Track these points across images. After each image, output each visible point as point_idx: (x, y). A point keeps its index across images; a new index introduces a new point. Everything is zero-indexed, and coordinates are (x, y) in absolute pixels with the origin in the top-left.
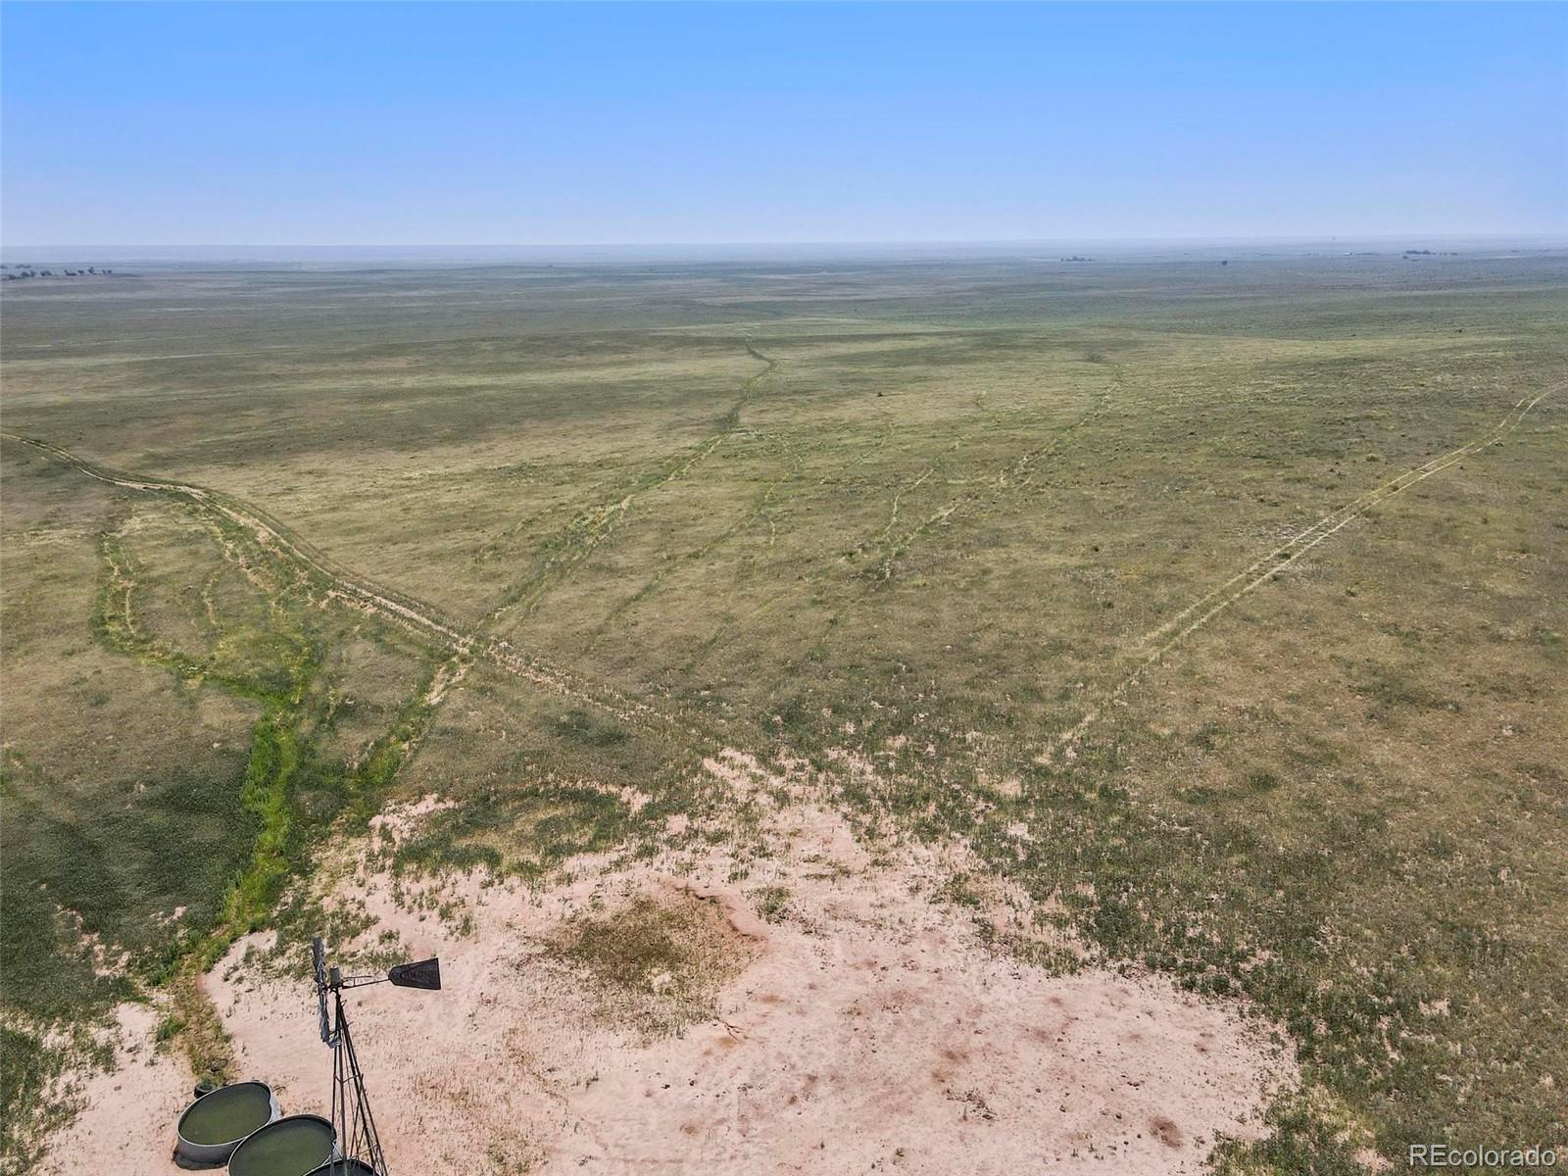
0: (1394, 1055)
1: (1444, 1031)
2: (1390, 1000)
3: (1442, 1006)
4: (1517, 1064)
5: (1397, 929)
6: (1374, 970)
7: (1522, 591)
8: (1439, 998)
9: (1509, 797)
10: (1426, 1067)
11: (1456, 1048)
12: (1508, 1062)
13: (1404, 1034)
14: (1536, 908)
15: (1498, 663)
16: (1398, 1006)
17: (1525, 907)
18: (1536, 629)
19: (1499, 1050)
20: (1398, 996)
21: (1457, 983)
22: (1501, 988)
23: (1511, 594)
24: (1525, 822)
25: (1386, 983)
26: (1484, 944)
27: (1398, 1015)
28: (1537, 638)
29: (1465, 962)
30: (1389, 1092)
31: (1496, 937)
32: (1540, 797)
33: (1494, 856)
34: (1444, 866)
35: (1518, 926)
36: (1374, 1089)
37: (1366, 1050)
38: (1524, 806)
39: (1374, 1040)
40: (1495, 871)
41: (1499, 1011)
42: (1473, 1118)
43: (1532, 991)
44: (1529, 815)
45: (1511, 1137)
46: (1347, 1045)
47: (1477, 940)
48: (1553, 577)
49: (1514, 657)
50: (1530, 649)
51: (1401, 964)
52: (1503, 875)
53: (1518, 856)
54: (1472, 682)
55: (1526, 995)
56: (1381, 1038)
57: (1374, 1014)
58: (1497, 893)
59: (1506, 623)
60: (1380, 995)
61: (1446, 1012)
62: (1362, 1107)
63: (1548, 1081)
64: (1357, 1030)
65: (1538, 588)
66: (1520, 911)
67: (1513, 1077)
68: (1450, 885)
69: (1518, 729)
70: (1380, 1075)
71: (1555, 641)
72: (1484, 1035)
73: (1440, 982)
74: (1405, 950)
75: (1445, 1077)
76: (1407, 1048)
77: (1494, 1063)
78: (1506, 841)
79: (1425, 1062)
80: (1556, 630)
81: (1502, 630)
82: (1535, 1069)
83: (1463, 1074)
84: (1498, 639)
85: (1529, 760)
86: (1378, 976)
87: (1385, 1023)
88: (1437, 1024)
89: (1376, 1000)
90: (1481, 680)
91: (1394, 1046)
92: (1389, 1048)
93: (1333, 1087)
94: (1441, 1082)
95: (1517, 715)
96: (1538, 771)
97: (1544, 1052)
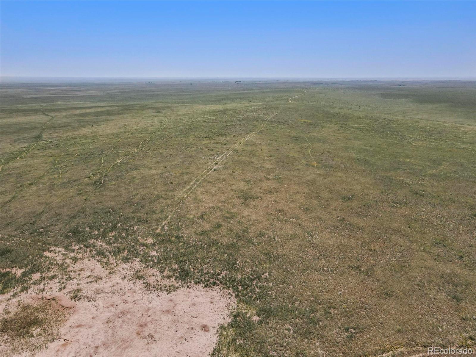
0: (258, 290)
1: (268, 281)
2: (255, 276)
3: (267, 275)
4: (284, 284)
5: (254, 257)
6: (251, 269)
7: (272, 166)
8: (266, 273)
9: (275, 219)
10: (265, 291)
11: (271, 284)
12: (282, 284)
13: (259, 284)
14: (284, 245)
15: (269, 186)
16: (257, 277)
17: (281, 245)
18: (276, 176)
19: (280, 282)
20: (257, 275)
21: (269, 268)
22: (279, 267)
23: (270, 168)
24: (279, 225)
25: (254, 272)
26: (274, 256)
27: (257, 280)
28: (277, 178)
29: (270, 262)
30: (257, 300)
31: (276, 254)
32: (282, 217)
33: (274, 234)
34: (263, 239)
35: (280, 250)
36: (254, 300)
37: (251, 291)
38: (278, 220)
39: (253, 288)
40: (274, 238)
41: (279, 272)
42: (277, 300)
43: (285, 266)
44: (280, 222)
45: (285, 303)
46: (247, 291)
47: (272, 256)
48: (278, 162)
49: (272, 183)
50: (275, 181)
51: (256, 266)
52: (276, 238)
53: (279, 233)
54: (264, 191)
55: (284, 267)
56: (254, 287)
57: (252, 281)
58: (275, 243)
59: (269, 175)
60: (253, 276)
61: (268, 276)
62: (252, 306)
63: (291, 287)
64: (248, 286)
65: (275, 165)
66: (280, 246)
67: (284, 288)
68: (265, 243)
69: (275, 201)
70: (255, 296)
71: (280, 178)
72: (276, 279)
73: (265, 269)
74: (257, 262)
75: (269, 292)
76: (260, 287)
77: (280, 286)
78: (275, 230)
79: (265, 290)
80: (280, 175)
81: (269, 177)
82: (288, 284)
83: (273, 290)
84: (268, 179)
85: (278, 209)
86: (252, 271)
87: (254, 283)
88: (266, 280)
89: (252, 277)
90: (265, 190)
91: (257, 288)
92: (256, 289)
93: (245, 302)
94: (269, 294)
95: (274, 198)
96: (280, 211)
97: (290, 280)
